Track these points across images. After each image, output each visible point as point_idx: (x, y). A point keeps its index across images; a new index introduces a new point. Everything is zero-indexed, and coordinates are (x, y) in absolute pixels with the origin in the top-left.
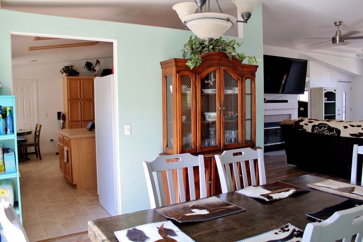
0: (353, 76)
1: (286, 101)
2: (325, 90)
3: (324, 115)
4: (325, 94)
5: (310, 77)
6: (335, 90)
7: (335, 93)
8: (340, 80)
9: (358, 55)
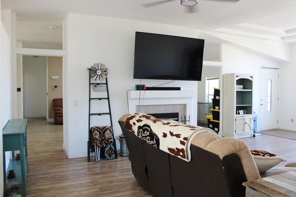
0: (281, 62)
1: (179, 89)
2: (237, 76)
3: (235, 105)
4: (237, 81)
5: (223, 62)
6: (252, 77)
7: (251, 80)
8: (263, 66)
9: (283, 38)
